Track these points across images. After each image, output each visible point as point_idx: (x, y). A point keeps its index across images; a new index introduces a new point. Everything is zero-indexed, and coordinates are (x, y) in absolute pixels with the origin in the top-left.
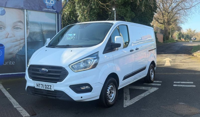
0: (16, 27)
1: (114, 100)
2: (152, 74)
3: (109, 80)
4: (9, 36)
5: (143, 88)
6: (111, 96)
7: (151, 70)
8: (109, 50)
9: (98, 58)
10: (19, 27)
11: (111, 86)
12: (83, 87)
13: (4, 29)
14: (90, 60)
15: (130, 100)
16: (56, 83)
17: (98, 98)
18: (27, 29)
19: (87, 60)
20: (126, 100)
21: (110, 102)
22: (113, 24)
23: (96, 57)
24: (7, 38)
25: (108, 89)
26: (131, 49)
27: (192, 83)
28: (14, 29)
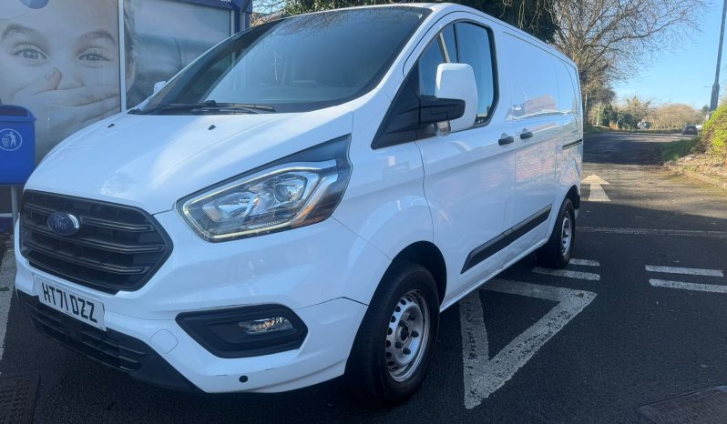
0: (87, 52)
1: (417, 369)
2: (567, 236)
3: (400, 280)
4: (62, 84)
5: (536, 290)
6: (407, 352)
7: (566, 219)
8: (403, 130)
9: (343, 167)
10: (98, 51)
11: (409, 305)
12: (257, 323)
13: (45, 57)
14: (301, 178)
15: (492, 355)
16: (113, 292)
17: (340, 371)
18: (129, 60)
19: (285, 176)
20: (473, 356)
21: (400, 379)
22: (430, 11)
23: (333, 164)
24: (55, 89)
25: (394, 320)
26: (504, 134)
27: (719, 273)
28: (80, 58)
